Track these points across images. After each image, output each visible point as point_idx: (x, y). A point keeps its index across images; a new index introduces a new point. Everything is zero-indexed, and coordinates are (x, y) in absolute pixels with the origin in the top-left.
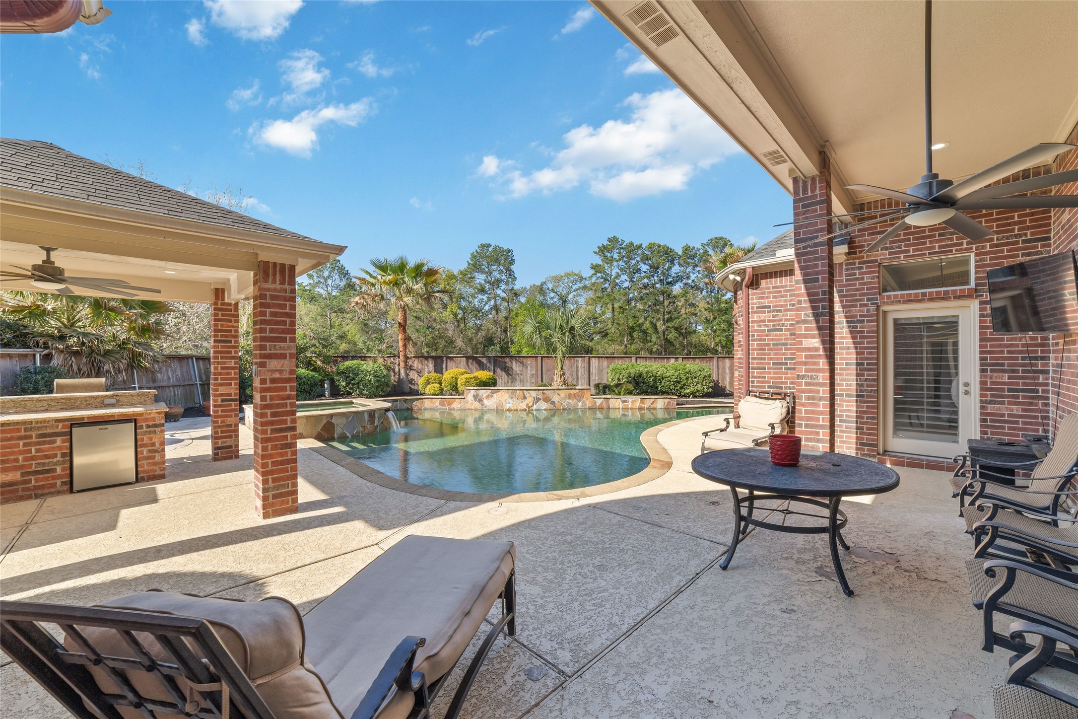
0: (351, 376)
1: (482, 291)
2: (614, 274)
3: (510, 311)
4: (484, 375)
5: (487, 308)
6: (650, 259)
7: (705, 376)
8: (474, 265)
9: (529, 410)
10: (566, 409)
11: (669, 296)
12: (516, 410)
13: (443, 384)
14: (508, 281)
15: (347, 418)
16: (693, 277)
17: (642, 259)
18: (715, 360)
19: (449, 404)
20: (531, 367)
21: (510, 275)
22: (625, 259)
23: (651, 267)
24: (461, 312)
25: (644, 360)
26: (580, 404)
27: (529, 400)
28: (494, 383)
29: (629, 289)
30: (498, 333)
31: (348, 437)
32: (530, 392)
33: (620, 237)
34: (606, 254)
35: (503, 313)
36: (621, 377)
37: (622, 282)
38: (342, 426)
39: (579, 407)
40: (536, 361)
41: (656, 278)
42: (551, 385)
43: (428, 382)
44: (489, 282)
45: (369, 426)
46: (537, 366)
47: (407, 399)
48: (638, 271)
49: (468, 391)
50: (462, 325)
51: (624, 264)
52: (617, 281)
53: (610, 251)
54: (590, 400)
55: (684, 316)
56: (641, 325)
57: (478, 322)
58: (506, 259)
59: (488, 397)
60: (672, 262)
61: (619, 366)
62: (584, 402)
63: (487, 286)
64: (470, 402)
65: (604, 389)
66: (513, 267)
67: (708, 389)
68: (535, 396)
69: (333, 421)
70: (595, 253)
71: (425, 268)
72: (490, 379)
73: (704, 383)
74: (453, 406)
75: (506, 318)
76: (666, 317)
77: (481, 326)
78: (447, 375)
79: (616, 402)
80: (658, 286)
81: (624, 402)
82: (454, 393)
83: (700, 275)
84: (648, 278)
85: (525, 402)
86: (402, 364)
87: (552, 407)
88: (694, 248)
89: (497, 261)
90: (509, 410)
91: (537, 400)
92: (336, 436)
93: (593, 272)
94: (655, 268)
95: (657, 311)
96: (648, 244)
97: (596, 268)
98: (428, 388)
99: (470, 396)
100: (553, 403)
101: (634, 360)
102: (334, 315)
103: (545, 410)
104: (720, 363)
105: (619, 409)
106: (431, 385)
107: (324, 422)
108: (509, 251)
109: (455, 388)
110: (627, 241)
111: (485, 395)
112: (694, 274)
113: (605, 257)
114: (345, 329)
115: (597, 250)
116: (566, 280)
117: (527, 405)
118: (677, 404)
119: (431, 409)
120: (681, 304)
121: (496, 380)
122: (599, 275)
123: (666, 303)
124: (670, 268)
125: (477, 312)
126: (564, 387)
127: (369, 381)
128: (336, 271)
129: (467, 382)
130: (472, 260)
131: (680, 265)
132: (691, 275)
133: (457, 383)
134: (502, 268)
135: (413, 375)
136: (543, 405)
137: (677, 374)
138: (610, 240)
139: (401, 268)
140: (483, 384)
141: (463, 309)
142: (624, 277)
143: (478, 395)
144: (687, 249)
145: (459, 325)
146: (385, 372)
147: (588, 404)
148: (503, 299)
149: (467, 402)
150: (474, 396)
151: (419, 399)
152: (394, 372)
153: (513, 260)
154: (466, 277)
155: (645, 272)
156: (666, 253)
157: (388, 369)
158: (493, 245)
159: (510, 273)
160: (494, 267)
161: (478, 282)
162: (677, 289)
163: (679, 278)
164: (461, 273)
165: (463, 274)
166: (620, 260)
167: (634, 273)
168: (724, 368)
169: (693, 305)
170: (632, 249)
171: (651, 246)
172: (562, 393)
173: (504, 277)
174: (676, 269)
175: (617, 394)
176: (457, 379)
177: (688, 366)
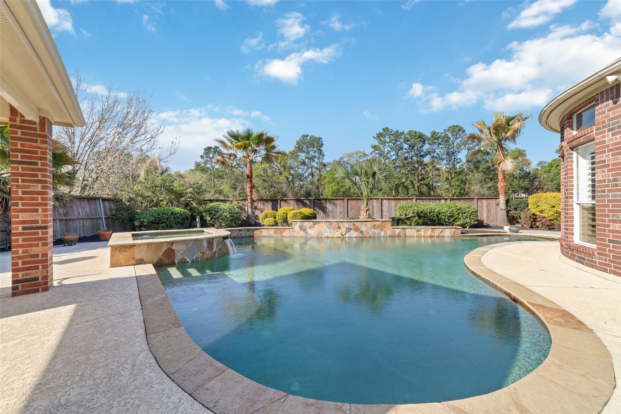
0: (213, 212)
1: (304, 163)
2: (386, 151)
3: (321, 176)
4: (307, 211)
5: (306, 174)
6: (409, 141)
7: (473, 212)
8: (299, 148)
9: (343, 238)
10: (372, 237)
11: (421, 164)
12: (333, 238)
13: (277, 218)
14: (319, 157)
15: (187, 245)
16: (437, 151)
17: (404, 141)
18: (476, 200)
19: (281, 233)
20: (340, 206)
21: (321, 153)
22: (393, 141)
23: (410, 146)
24: (291, 177)
25: (422, 201)
26: (383, 233)
27: (343, 230)
28: (315, 217)
29: (396, 161)
30: (314, 189)
31: (188, 262)
32: (344, 223)
33: (390, 128)
34: (381, 138)
35: (316, 178)
36: (408, 213)
37: (391, 156)
38: (182, 252)
39: (382, 235)
40: (344, 202)
41: (413, 153)
42: (358, 219)
43: (266, 217)
44: (308, 158)
45: (207, 252)
46: (344, 206)
47: (249, 229)
48: (401, 148)
49: (295, 223)
50: (292, 185)
51: (392, 144)
52: (389, 155)
53: (384, 137)
54: (389, 230)
55: (432, 177)
56: (403, 183)
57: (301, 183)
58: (318, 144)
59: (310, 227)
60: (424, 142)
61: (404, 205)
62: (385, 231)
63: (307, 160)
64: (297, 231)
65: (397, 222)
66: (322, 149)
67: (474, 222)
68: (347, 226)
69: (174, 247)
70: (374, 138)
71: (265, 137)
72: (311, 214)
73: (472, 217)
74: (284, 234)
75: (319, 180)
76: (420, 177)
77: (303, 185)
78: (281, 211)
79: (411, 231)
80: (414, 158)
81: (418, 231)
82: (285, 224)
83: (442, 150)
84: (408, 153)
85: (340, 231)
86: (250, 205)
87: (361, 235)
88: (438, 133)
89: (312, 145)
90: (327, 238)
91: (349, 230)
92: (176, 261)
93: (373, 150)
94: (412, 147)
95: (414, 174)
96: (408, 131)
97: (375, 147)
98: (265, 221)
99: (297, 226)
100: (362, 232)
101: (414, 200)
102: (216, 179)
103: (355, 237)
104: (479, 203)
105: (414, 236)
106: (268, 219)
107: (165, 248)
108: (320, 138)
109: (285, 221)
110: (395, 130)
111: (308, 226)
112: (438, 149)
113: (381, 140)
114: (222, 188)
115: (376, 136)
116: (356, 156)
117: (341, 233)
118: (462, 233)
119: (267, 237)
120: (429, 169)
121: (316, 215)
122: (377, 152)
123: (420, 168)
124: (422, 146)
125: (300, 177)
126: (369, 220)
127: (226, 216)
128: (217, 154)
129: (295, 216)
130: (297, 144)
131: (429, 144)
132: (437, 150)
133: (287, 217)
134: (315, 149)
135: (257, 213)
136: (354, 234)
137: (450, 210)
138: (384, 130)
139: (248, 136)
140: (307, 218)
141: (292, 175)
142: (393, 153)
143: (303, 226)
144: (434, 133)
145: (289, 184)
146: (237, 210)
147: (389, 233)
148: (316, 168)
149: (295, 231)
150: (300, 226)
151: (258, 229)
152: (245, 211)
153: (322, 144)
154: (294, 155)
155: (406, 149)
156: (420, 137)
157: (241, 208)
158: (310, 135)
159: (321, 152)
160: (311, 149)
161: (301, 158)
162: (427, 159)
163: (429, 153)
164: (291, 153)
165: (292, 153)
166: (390, 142)
167: (399, 150)
168: (482, 206)
169: (438, 170)
170: (397, 135)
171: (410, 133)
172: (368, 224)
173: (317, 155)
174: (426, 147)
175: (409, 225)
176: (287, 214)
177: (458, 204)
